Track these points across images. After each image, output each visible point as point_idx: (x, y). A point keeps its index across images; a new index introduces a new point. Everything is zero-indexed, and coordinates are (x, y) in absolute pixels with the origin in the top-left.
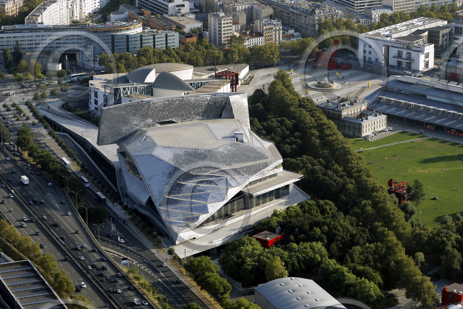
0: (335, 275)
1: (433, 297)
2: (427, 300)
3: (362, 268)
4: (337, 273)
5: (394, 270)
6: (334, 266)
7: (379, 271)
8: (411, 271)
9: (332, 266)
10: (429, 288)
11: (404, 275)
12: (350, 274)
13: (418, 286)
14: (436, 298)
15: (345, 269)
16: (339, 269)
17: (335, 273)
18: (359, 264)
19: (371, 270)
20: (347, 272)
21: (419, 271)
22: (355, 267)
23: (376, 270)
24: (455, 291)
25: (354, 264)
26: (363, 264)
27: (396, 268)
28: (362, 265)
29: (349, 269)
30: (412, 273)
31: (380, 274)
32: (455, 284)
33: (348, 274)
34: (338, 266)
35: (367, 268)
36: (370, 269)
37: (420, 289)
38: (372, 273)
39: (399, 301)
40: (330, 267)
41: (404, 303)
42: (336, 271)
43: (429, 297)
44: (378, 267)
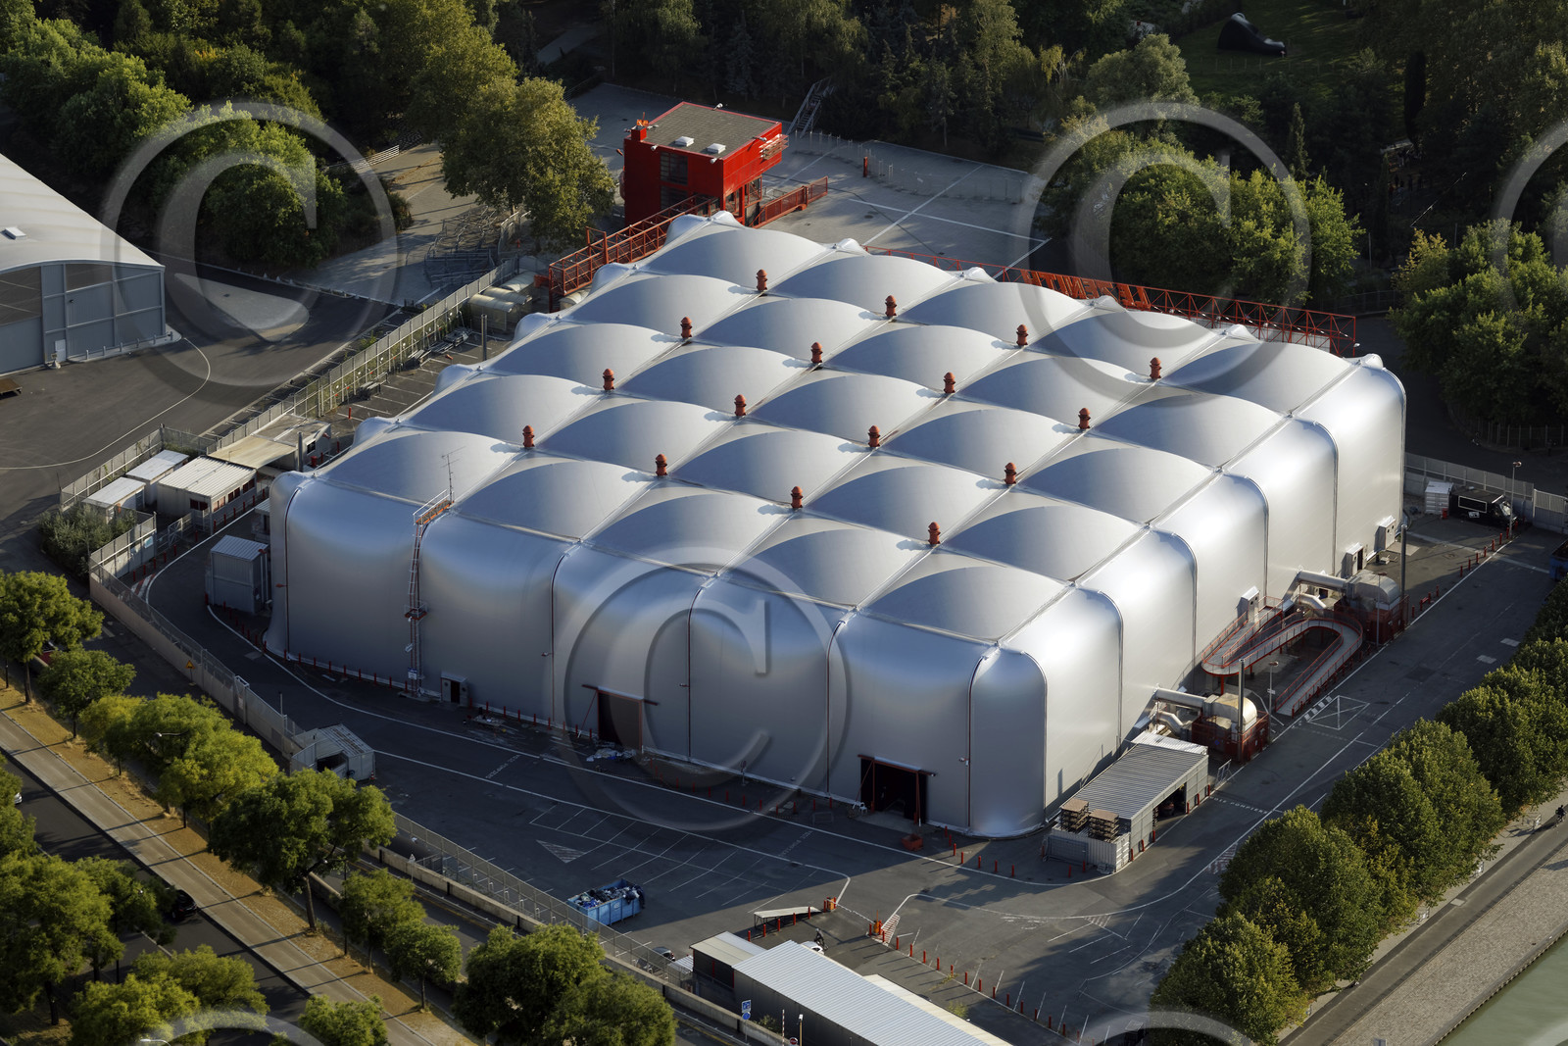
0: (83, 100)
1: (585, 182)
2: (556, 196)
3: (213, 54)
4: (90, 87)
5: (373, 55)
6: (72, 53)
7: (298, 64)
8: (462, 57)
9: (61, 54)
10: (563, 135)
11: (428, 79)
12: (159, 89)
13: (505, 129)
14: (600, 184)
15: (131, 64)
16: (100, 67)
17: (82, 90)
18: (195, 34)
19: (258, 62)
20: (142, 80)
21: (497, 54)
22: (179, 52)
23: (280, 60)
24: (690, 141)
25: (171, 37)
26: (215, 35)
27: (381, 46)
28: (210, 41)
29: (149, 67)
30: (468, 67)
31: (303, 81)
32: (684, 108)
33: (144, 88)
34: (92, 53)
35: (242, 51)
36: (256, 56)
37: (519, 143)
38: (268, 80)
39: (413, 211)
40: (54, 60)
41: (435, 218)
42: (87, 77)
43: (563, 183)
44: (294, 45)
